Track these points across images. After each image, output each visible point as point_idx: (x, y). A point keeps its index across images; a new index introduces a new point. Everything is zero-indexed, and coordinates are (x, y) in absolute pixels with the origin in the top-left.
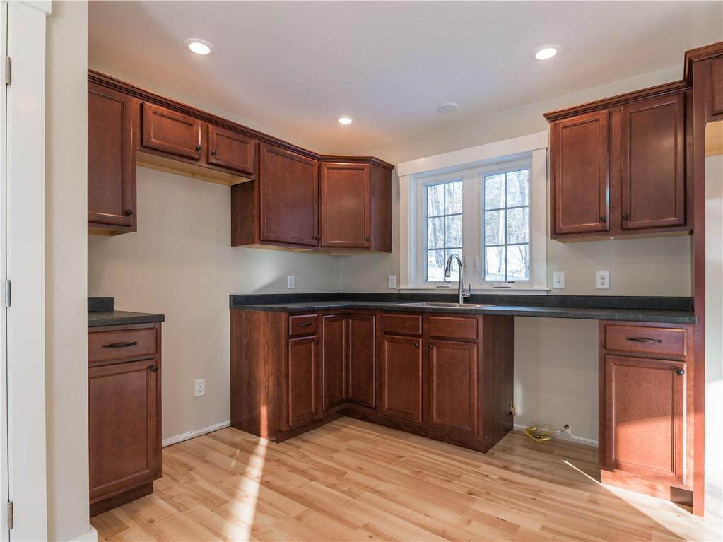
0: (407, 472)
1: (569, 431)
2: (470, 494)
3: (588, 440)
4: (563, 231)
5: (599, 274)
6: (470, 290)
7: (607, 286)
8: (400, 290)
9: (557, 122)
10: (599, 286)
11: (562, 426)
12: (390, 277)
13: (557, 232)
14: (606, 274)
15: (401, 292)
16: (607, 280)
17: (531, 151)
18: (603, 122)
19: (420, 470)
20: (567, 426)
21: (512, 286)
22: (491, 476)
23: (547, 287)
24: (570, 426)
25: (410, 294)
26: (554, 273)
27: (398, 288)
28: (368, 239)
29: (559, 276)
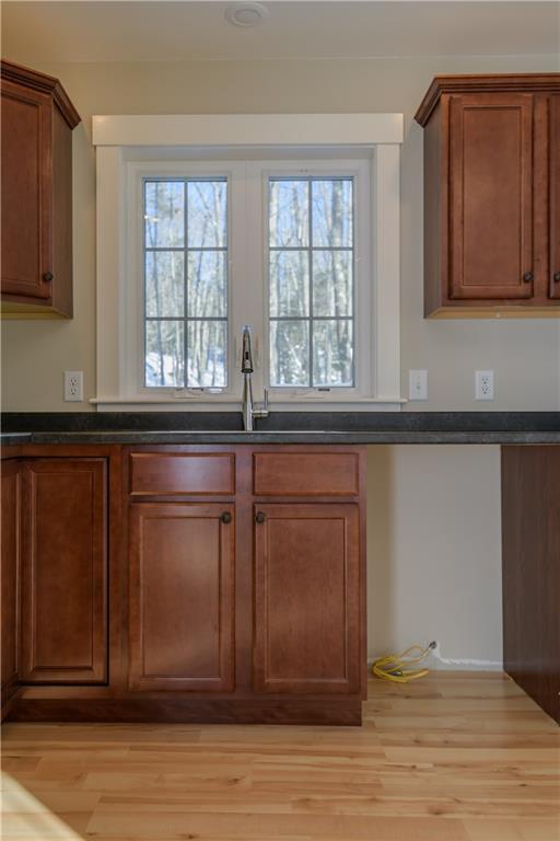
0: (287, 809)
1: (436, 652)
2: (438, 813)
3: (466, 662)
4: (465, 294)
5: (479, 374)
6: (267, 403)
7: (490, 395)
8: (95, 405)
9: (454, 96)
10: (479, 395)
11: (426, 645)
12: (69, 375)
13: (455, 294)
14: (490, 374)
15: (100, 409)
16: (490, 385)
17: (375, 144)
18: (526, 113)
19: (305, 796)
20: (433, 645)
21: (328, 397)
22: (419, 766)
23: (401, 397)
24: (438, 644)
25: (124, 414)
26: (411, 372)
27: (93, 400)
28: (48, 277)
29: (419, 378)
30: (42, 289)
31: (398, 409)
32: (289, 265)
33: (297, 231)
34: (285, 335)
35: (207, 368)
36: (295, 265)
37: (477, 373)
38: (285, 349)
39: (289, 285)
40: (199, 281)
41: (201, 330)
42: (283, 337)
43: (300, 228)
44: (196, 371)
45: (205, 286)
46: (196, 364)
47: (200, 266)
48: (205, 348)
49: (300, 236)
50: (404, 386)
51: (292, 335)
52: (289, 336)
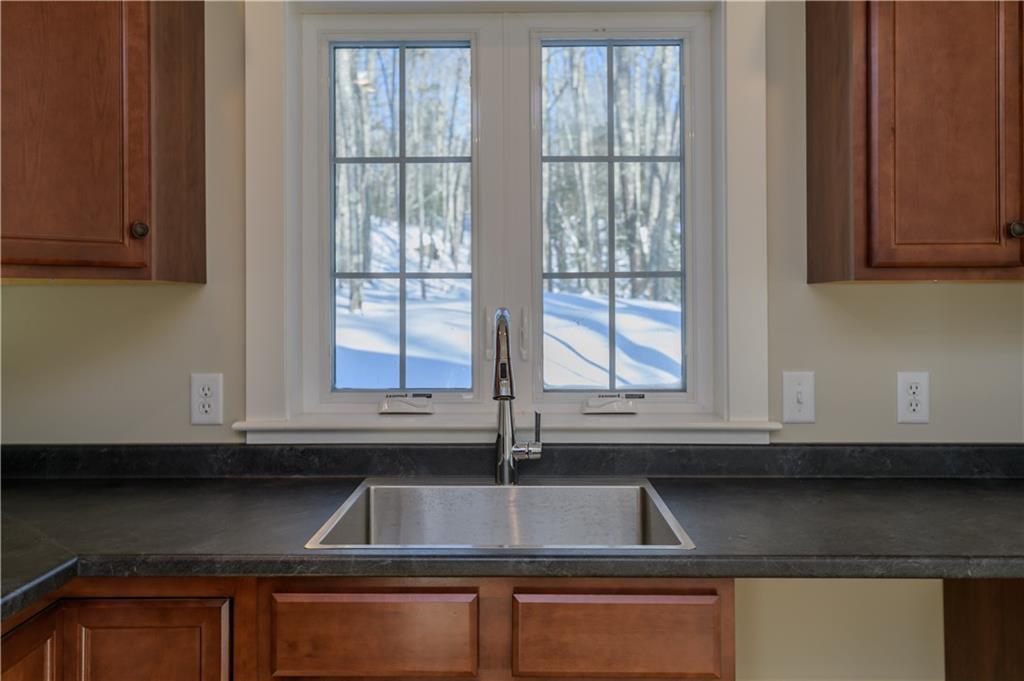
4: (900, 259)
5: (904, 379)
7: (923, 414)
8: (243, 433)
10: (903, 414)
12: (198, 379)
14: (922, 378)
15: (251, 440)
16: (923, 396)
23: (770, 419)
25: (292, 447)
26: (786, 374)
27: (238, 425)
28: (139, 230)
29: (801, 384)
30: (130, 251)
31: (765, 440)
32: (562, 118)
33: (572, 79)
34: (558, 205)
35: (461, 241)
36: (569, 117)
37: (901, 376)
38: (557, 221)
39: (562, 143)
40: (451, 136)
41: (455, 197)
42: (554, 205)
43: (576, 75)
44: (448, 245)
45: (460, 144)
46: (448, 237)
47: (452, 119)
48: (460, 218)
49: (575, 84)
50: (775, 404)
51: (566, 203)
52: (562, 205)
